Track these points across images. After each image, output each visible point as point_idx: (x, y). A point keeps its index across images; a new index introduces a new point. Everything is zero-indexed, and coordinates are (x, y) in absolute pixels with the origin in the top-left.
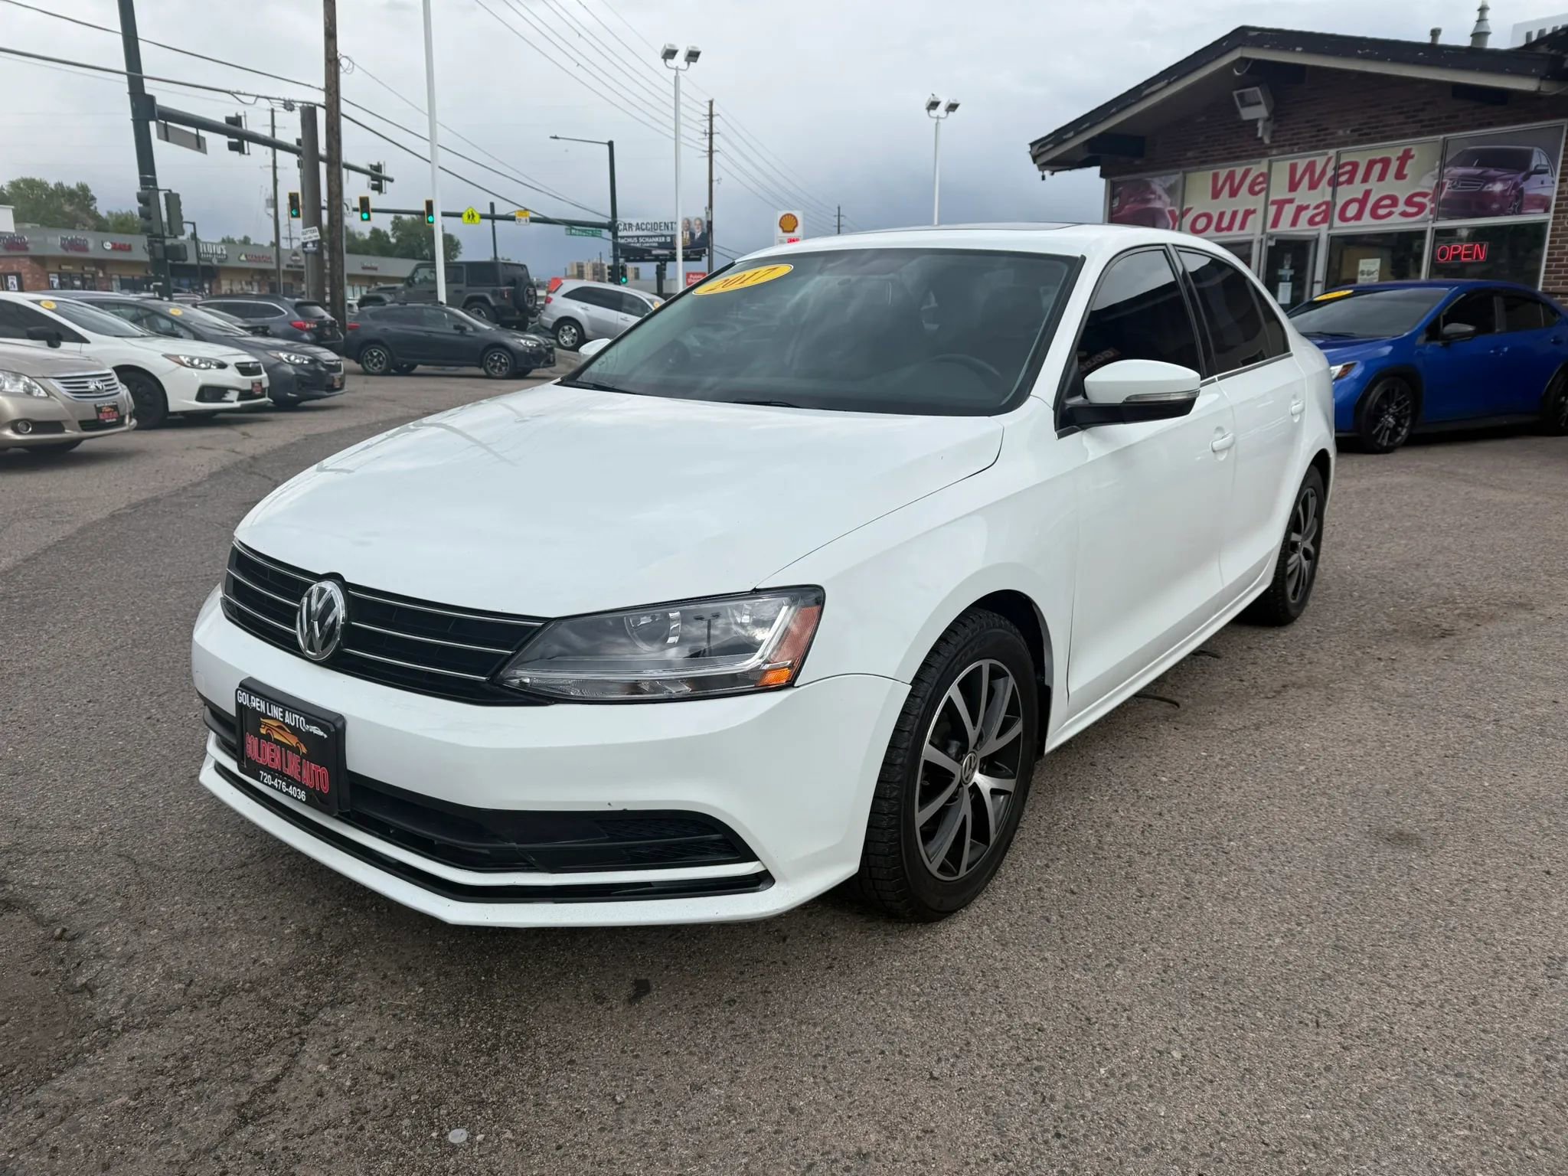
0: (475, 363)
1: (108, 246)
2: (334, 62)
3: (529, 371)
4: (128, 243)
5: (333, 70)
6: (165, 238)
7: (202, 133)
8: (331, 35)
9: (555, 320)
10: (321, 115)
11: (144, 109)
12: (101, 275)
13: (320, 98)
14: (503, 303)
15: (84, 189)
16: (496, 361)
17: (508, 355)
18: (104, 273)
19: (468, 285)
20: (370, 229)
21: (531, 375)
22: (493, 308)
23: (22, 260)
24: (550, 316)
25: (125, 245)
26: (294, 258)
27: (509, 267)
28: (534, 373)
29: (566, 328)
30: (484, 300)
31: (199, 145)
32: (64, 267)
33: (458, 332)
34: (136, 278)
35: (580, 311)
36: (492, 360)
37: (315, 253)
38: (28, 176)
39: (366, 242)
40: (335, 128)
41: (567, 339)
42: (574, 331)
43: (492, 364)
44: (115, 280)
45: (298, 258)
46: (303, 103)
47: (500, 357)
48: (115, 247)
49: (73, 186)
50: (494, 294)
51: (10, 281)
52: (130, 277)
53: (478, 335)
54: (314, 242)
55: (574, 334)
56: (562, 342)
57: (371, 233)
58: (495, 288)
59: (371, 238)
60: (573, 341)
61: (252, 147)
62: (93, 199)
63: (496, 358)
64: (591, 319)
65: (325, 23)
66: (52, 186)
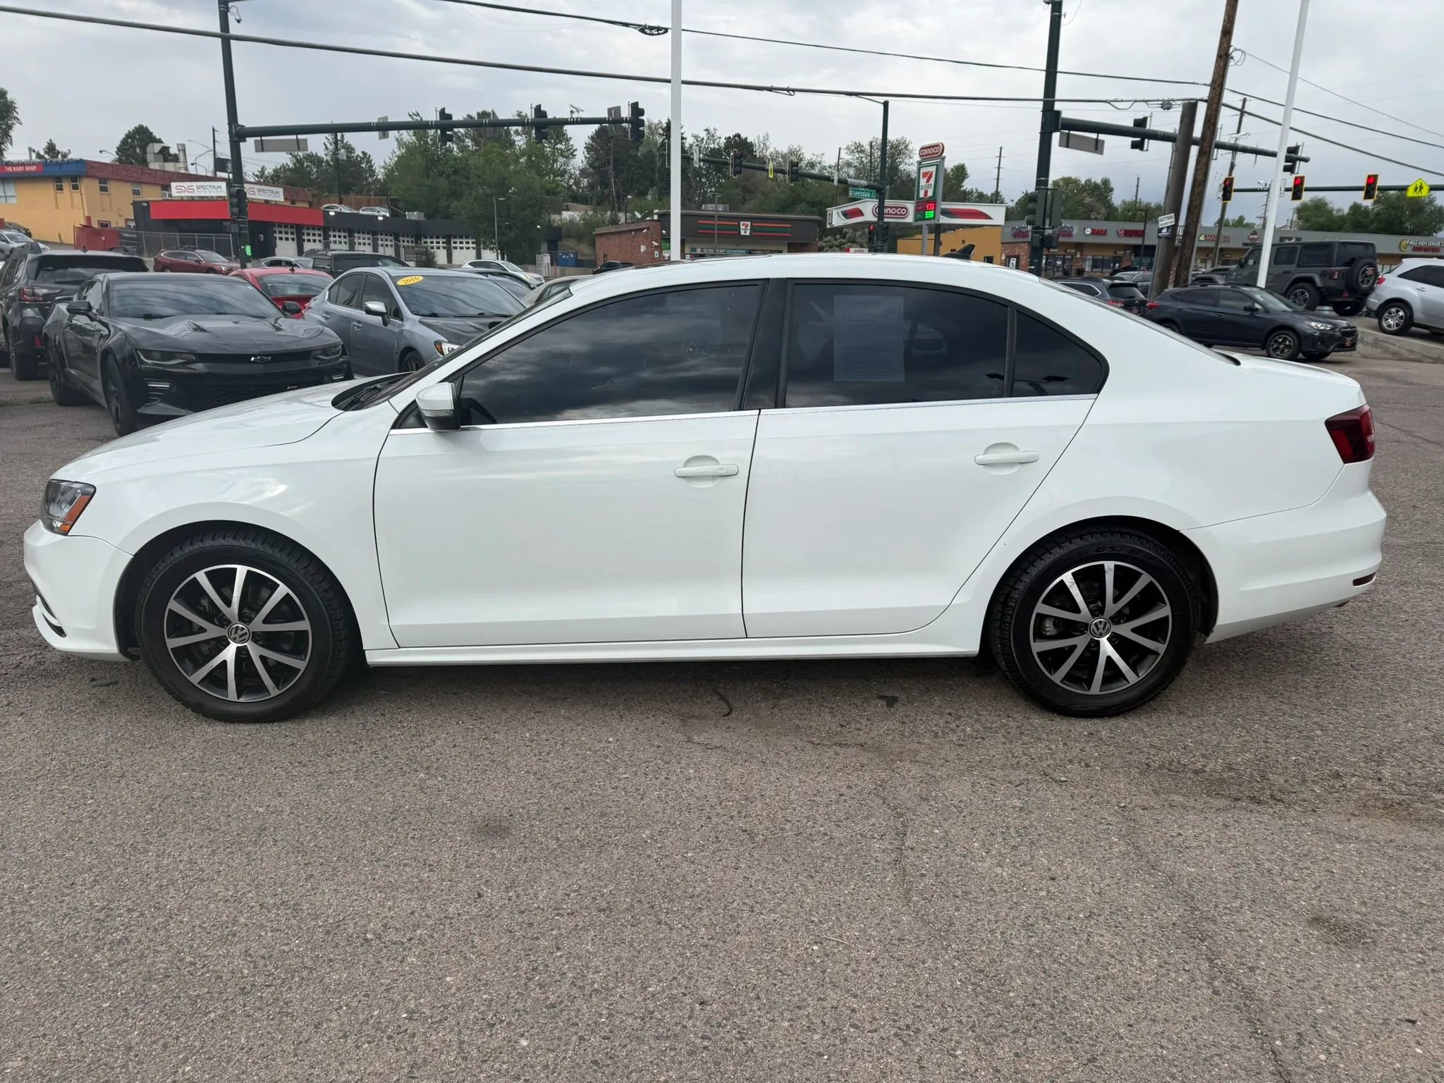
0: (1258, 344)
1: (1088, 231)
2: (1224, 57)
3: (1328, 354)
4: (1104, 229)
5: (1222, 64)
6: (1044, 229)
7: (1102, 137)
8: (1227, 32)
9: (1382, 301)
10: (1202, 110)
11: (1052, 121)
12: (1078, 256)
13: (1205, 93)
14: (1332, 284)
15: (1106, 182)
16: (1281, 343)
17: (1295, 338)
18: (1081, 255)
19: (1298, 266)
20: (1350, 204)
21: (1328, 358)
22: (1318, 289)
23: (1023, 245)
24: (1378, 297)
25: (1102, 230)
26: (1252, 237)
27: (1348, 246)
28: (1334, 356)
29: (1394, 310)
30: (1310, 281)
31: (1097, 147)
32: (1051, 250)
33: (1248, 313)
34: (1106, 258)
35: (1415, 293)
36: (1276, 341)
37: (1167, 238)
38: (1066, 175)
39: (1342, 218)
40: (1213, 120)
41: (1392, 322)
42: (1401, 313)
43: (1275, 346)
44: (1089, 260)
45: (1256, 236)
46: (1184, 100)
47: (1285, 339)
48: (1094, 232)
49: (1099, 181)
50: (1323, 275)
51: (1011, 262)
52: (1101, 258)
53: (1267, 316)
54: (1168, 228)
55: (1401, 317)
56: (1384, 325)
57: (1351, 208)
58: (1325, 268)
59: (1348, 214)
60: (1397, 325)
61: (1151, 144)
62: (1112, 190)
63: (1280, 340)
64: (1424, 301)
65: (1224, 21)
66: (1083, 182)
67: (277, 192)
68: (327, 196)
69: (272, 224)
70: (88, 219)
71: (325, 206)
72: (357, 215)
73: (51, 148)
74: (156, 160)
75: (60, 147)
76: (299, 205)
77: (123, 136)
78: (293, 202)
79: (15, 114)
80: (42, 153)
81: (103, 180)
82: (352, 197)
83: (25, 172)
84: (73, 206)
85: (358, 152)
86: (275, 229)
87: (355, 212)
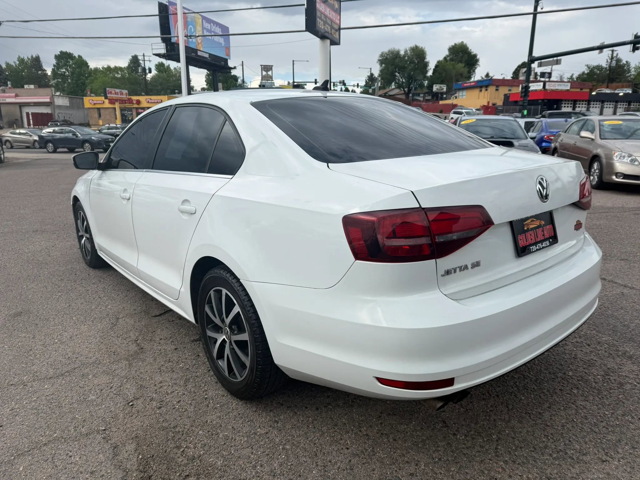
67: (567, 85)
68: (601, 85)
69: (562, 100)
70: (488, 103)
71: (598, 90)
72: (614, 93)
73: (487, 75)
74: (523, 76)
75: (491, 75)
76: (584, 90)
77: (516, 67)
78: (581, 89)
79: (479, 63)
80: (484, 77)
81: (497, 86)
82: (614, 84)
83: (470, 85)
84: (484, 98)
85: (624, 62)
86: (563, 102)
87: (613, 92)
